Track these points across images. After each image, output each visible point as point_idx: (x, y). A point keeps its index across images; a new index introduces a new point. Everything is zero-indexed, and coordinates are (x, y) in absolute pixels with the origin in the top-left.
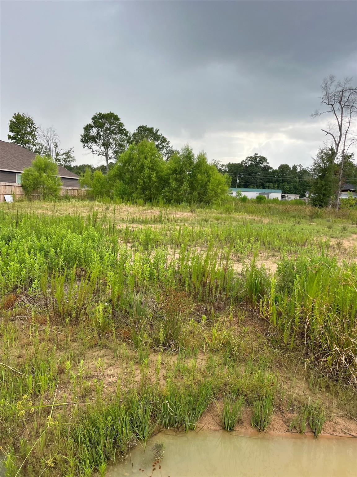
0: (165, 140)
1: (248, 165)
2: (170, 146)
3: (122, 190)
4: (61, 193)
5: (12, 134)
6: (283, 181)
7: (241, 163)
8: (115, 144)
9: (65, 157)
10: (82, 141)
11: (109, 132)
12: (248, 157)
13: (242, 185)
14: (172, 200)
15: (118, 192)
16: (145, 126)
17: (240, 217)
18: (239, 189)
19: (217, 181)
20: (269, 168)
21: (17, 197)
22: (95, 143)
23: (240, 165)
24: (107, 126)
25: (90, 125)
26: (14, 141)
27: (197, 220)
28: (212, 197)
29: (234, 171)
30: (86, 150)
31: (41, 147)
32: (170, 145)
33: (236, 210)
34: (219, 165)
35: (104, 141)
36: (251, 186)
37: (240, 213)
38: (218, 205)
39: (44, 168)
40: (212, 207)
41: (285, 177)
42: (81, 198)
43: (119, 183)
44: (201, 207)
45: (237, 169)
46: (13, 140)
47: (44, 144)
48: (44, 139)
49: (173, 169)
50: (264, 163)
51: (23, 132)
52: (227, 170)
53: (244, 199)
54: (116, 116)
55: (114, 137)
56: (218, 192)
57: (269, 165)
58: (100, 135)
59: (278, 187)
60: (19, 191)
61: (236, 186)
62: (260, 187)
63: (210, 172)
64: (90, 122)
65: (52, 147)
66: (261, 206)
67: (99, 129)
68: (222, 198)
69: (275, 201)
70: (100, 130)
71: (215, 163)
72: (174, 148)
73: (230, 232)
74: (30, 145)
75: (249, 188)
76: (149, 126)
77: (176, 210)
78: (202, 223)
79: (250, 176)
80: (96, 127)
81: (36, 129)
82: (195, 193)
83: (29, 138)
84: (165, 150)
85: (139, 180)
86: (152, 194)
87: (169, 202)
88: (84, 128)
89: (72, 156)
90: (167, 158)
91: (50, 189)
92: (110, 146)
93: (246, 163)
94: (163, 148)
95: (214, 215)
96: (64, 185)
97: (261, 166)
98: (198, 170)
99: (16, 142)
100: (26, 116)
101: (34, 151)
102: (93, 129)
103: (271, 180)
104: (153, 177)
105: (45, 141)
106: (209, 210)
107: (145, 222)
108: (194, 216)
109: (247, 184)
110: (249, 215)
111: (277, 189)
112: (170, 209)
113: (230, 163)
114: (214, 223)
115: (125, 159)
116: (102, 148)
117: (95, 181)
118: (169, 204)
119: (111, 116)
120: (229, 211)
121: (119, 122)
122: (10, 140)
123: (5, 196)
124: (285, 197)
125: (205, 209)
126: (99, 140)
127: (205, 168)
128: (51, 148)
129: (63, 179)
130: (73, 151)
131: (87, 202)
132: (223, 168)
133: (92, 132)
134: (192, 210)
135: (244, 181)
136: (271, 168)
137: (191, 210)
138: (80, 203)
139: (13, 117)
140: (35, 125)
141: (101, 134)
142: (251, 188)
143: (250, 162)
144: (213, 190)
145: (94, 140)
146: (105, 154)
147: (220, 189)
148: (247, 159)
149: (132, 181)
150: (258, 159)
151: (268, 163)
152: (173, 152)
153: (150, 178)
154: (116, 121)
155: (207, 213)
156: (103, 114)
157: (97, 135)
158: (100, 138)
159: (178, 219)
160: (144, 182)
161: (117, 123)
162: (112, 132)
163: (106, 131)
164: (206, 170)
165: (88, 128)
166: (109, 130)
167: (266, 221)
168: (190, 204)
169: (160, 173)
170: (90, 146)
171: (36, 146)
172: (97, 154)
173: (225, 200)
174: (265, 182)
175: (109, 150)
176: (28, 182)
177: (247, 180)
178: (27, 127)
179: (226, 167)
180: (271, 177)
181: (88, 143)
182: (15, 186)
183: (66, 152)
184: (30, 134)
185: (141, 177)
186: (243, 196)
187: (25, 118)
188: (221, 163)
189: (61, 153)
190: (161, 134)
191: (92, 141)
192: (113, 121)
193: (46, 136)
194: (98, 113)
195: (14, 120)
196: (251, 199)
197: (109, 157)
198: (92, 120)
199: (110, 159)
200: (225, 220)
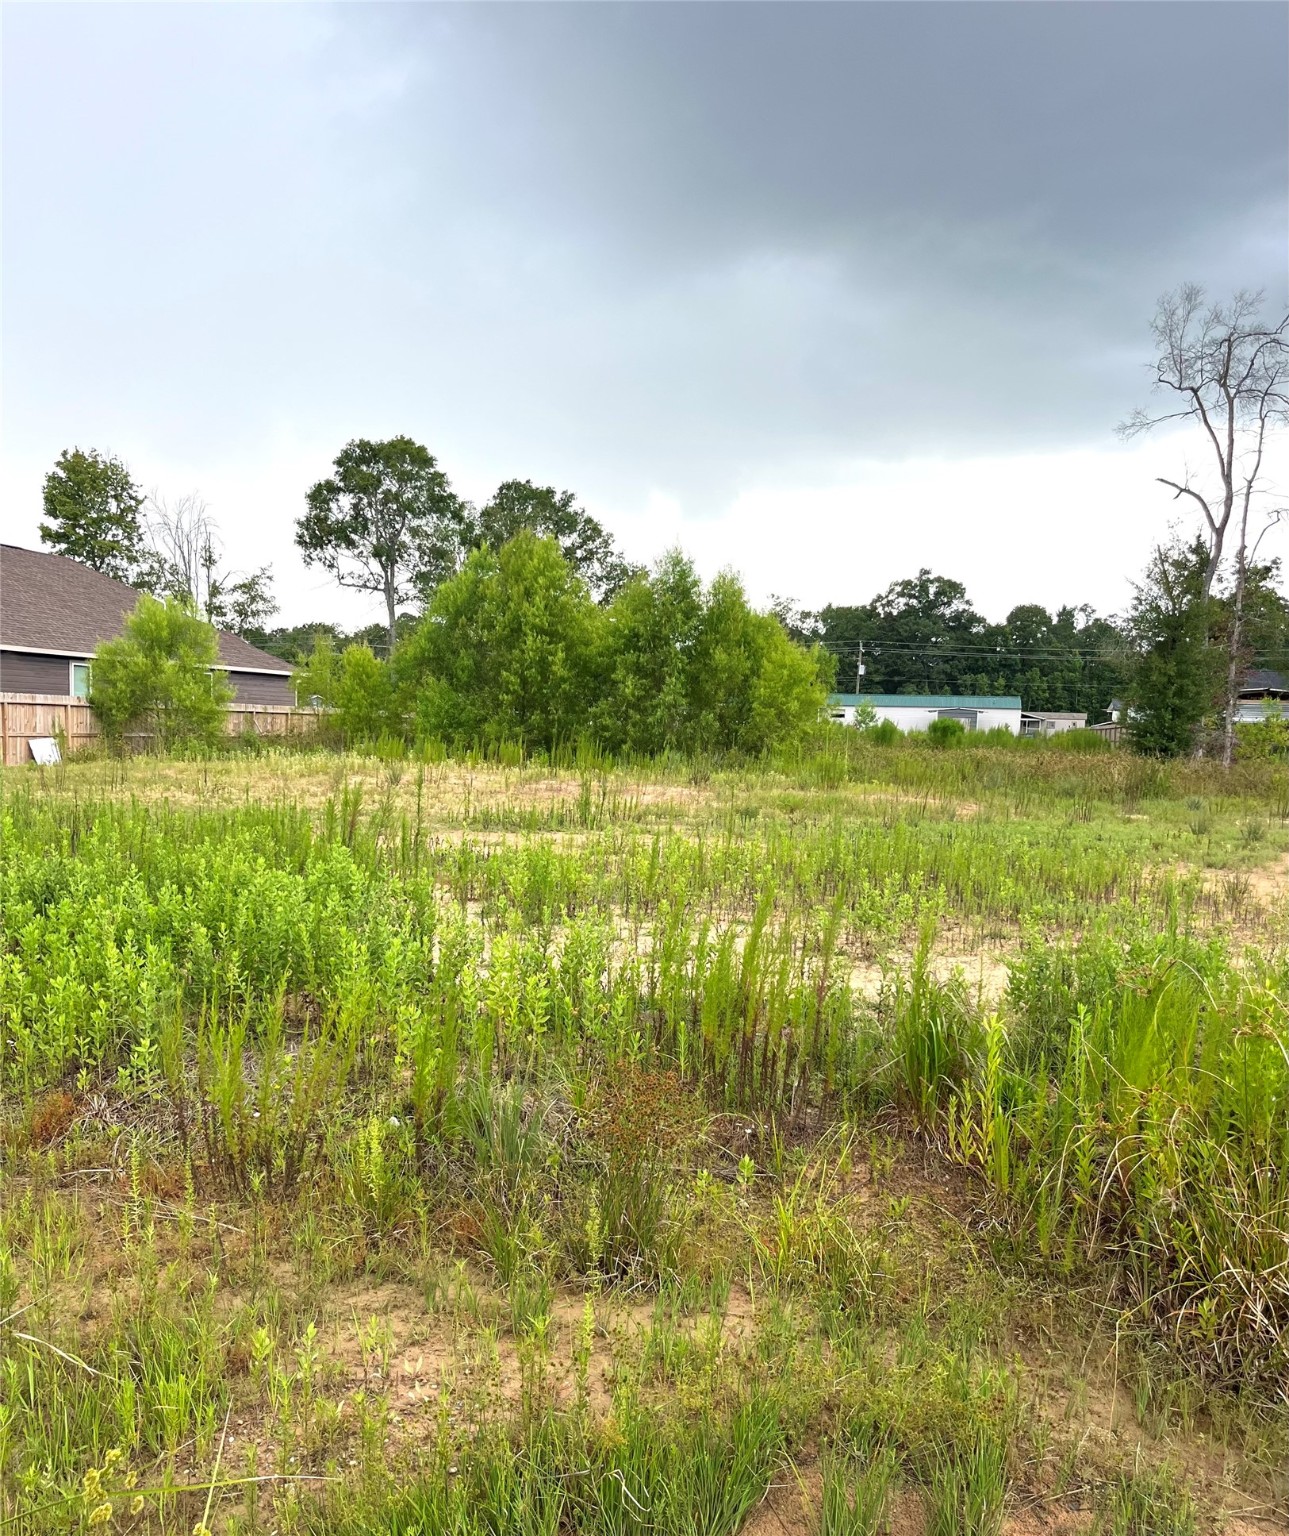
0: (597, 531)
1: (895, 613)
2: (616, 553)
3: (446, 712)
4: (230, 727)
5: (54, 524)
6: (1026, 666)
7: (871, 605)
8: (419, 547)
9: (241, 600)
10: (301, 541)
11: (395, 507)
12: (896, 584)
13: (878, 683)
14: (624, 742)
15: (433, 721)
16: (523, 482)
17: (872, 798)
18: (867, 699)
19: (785, 672)
20: (974, 619)
21: (74, 745)
22: (347, 548)
23: (870, 613)
24: (390, 484)
25: (328, 483)
26: (63, 546)
27: (715, 814)
28: (768, 727)
29: (846, 634)
31: (156, 566)
32: (612, 548)
33: (857, 774)
34: (790, 614)
35: (378, 539)
36: (911, 687)
37: (870, 783)
38: (791, 757)
39: (169, 639)
40: (768, 764)
41: (1031, 652)
42: (300, 743)
43: (433, 687)
44: (731, 767)
45: (856, 628)
46: (59, 543)
47: (166, 554)
48: (168, 538)
49: (626, 632)
50: (955, 602)
51: (95, 516)
52: (822, 630)
53: (885, 735)
54: (422, 449)
55: (415, 523)
56: (788, 709)
57: (972, 609)
58: (366, 519)
59: (1008, 687)
60: (80, 722)
61: (854, 688)
62: (941, 688)
63: (760, 641)
64: (329, 473)
65: (197, 564)
66: (947, 759)
67: (361, 499)
68: (805, 733)
69: (999, 736)
70: (365, 501)
71: (778, 609)
72: (630, 559)
73: (837, 853)
74: (118, 561)
75: (902, 693)
76: (539, 483)
77: (639, 779)
78: (732, 823)
79: (905, 651)
80: (351, 491)
81: (139, 502)
82: (708, 717)
83: (114, 536)
84: (596, 565)
85: (504, 673)
86: (550, 724)
87: (613, 749)
88: (309, 496)
89: (267, 594)
90: (606, 594)
91: (189, 712)
92: (401, 557)
93: (889, 603)
94: (588, 558)
95: (775, 792)
96: (238, 700)
97: (943, 615)
98: (717, 632)
99: (68, 551)
100: (104, 458)
101: (131, 580)
102: (341, 497)
103: (980, 663)
104: (553, 663)
105: (172, 545)
106: (758, 777)
107: (529, 823)
108: (706, 800)
109: (896, 679)
110: (906, 792)
111: (1004, 695)
112: (617, 776)
113: (830, 606)
114: (777, 821)
115: (455, 600)
116: (375, 565)
117: (347, 681)
118: (614, 756)
119: (404, 452)
120: (830, 779)
121: (432, 470)
122: (49, 544)
123: (33, 743)
124: (1035, 723)
125: (743, 772)
126: (363, 538)
127: (741, 625)
128: (193, 568)
129: (237, 677)
130: (270, 578)
131: (319, 759)
132: (805, 626)
133: (335, 510)
134: (699, 776)
135: (883, 670)
136: (981, 620)
137: (694, 778)
138: (296, 763)
139: (58, 464)
140: (135, 488)
141: (369, 516)
142: (910, 693)
143: (903, 600)
144: (770, 705)
145: (343, 534)
146: (382, 586)
147: (797, 699)
148: (891, 591)
149: (481, 678)
150: (932, 590)
151: (968, 602)
152: (624, 571)
153: (543, 665)
154: (421, 468)
155: (750, 787)
156: (373, 442)
157: (355, 518)
158: (365, 528)
159: (645, 814)
160: (524, 682)
161: (423, 473)
162: (408, 507)
163: (385, 502)
164: (745, 634)
165: (321, 495)
166: (397, 501)
167: (968, 809)
168: (689, 756)
169: (581, 649)
170: (329, 557)
171: (138, 562)
172: (353, 585)
173: (817, 740)
174: (959, 670)
175: (396, 569)
176: (110, 690)
177: (895, 663)
178: (107, 497)
179: (816, 621)
180: (983, 651)
181: (322, 548)
182: (66, 706)
183: (246, 581)
184: (118, 520)
185: (511, 663)
186: (880, 724)
187: (101, 466)
188: (798, 607)
189: (229, 584)
190: (580, 511)
191: (337, 539)
192: (409, 468)
193: (173, 526)
194: (357, 442)
195: (62, 474)
196: (911, 733)
197: (396, 596)
198: (335, 468)
199: (401, 601)
200: (818, 811)
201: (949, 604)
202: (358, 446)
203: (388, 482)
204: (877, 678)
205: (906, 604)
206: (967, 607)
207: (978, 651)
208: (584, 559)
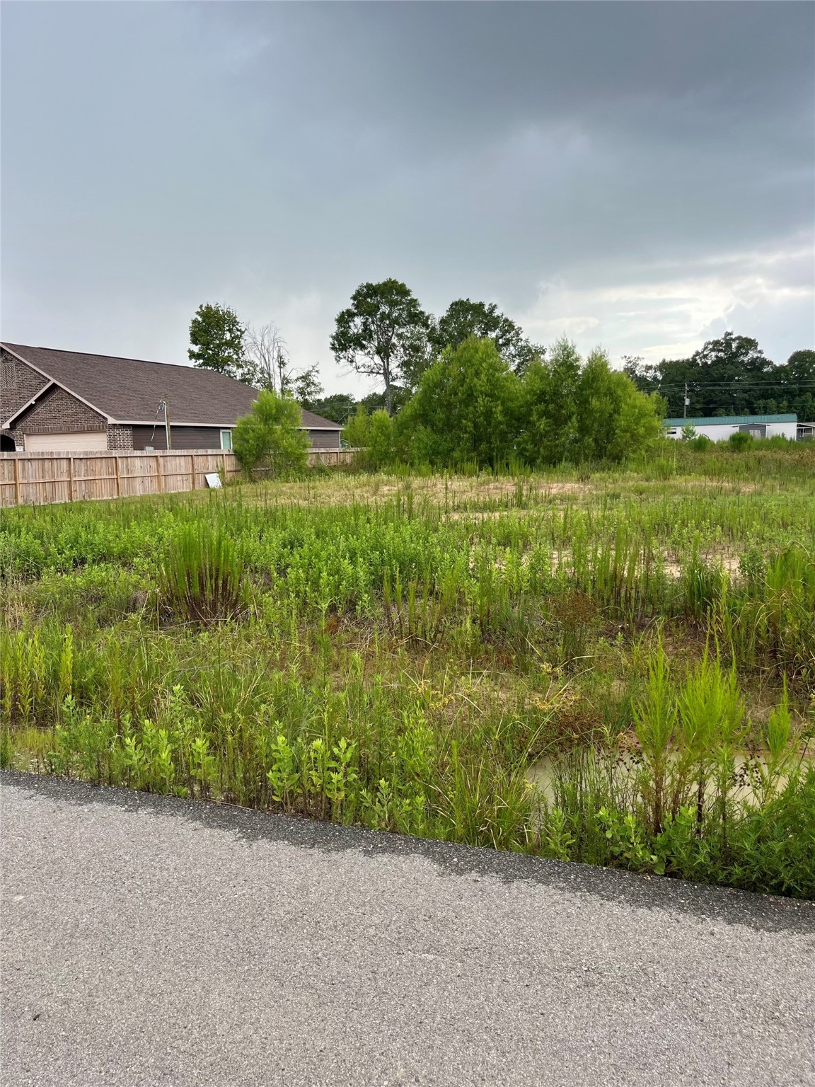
0: (511, 326)
1: (709, 362)
2: (524, 339)
3: (431, 446)
4: (309, 462)
5: (196, 349)
6: (802, 391)
7: (693, 358)
8: (403, 346)
9: (301, 386)
10: (333, 348)
11: (388, 322)
12: (709, 343)
13: (699, 409)
14: (538, 458)
15: (423, 452)
16: (465, 300)
17: (690, 485)
18: (691, 420)
19: (637, 410)
20: (765, 362)
21: (228, 476)
22: (361, 350)
23: (692, 363)
24: (385, 309)
25: (348, 311)
26: (201, 361)
27: (595, 498)
28: (626, 444)
29: (676, 379)
30: (343, 367)
31: (251, 368)
32: (522, 336)
33: (682, 470)
34: (638, 368)
35: (379, 343)
36: (722, 411)
37: (690, 475)
38: (641, 462)
40: (626, 467)
41: (806, 383)
42: (350, 470)
43: (423, 434)
44: (603, 470)
45: (683, 374)
46: (199, 359)
47: (257, 362)
48: (257, 352)
49: (538, 392)
50: (751, 352)
51: (218, 342)
52: (660, 378)
53: (701, 445)
54: (403, 285)
55: (400, 331)
56: (638, 433)
57: (763, 356)
58: (371, 331)
59: (790, 407)
60: (230, 464)
61: (683, 413)
62: (743, 409)
63: (619, 392)
64: (348, 304)
65: (274, 366)
66: (738, 458)
67: (367, 319)
68: (649, 446)
69: (778, 442)
70: (370, 320)
71: (629, 365)
72: (533, 343)
73: (665, 514)
74: (230, 367)
75: (716, 415)
76: (474, 300)
77: (548, 480)
78: (606, 501)
79: (717, 388)
80: (361, 315)
81: (242, 333)
82: (589, 440)
83: (229, 353)
84: (512, 348)
85: (464, 421)
86: (492, 449)
87: (530, 463)
88: (337, 320)
89: (316, 381)
90: (518, 365)
91: (287, 455)
92: (393, 352)
93: (705, 356)
94: (507, 344)
95: (631, 483)
96: (315, 446)
97: (743, 361)
98: (592, 388)
99: (204, 364)
100: (223, 308)
101: (238, 378)
102: (356, 319)
103: (770, 392)
104: (496, 413)
105: (259, 355)
106: (620, 474)
107: (489, 507)
108: (589, 490)
109: (712, 406)
110: (711, 480)
111: (787, 412)
112: (534, 478)
113: (664, 361)
114: (632, 499)
115: (433, 380)
116: (377, 359)
117: (374, 430)
118: (531, 467)
119: (392, 288)
120: (665, 474)
121: (409, 298)
122: (193, 360)
123: (207, 476)
124: (809, 430)
125: (610, 472)
126: (370, 343)
127: (607, 383)
128: (272, 368)
129: (313, 432)
130: (317, 371)
132: (648, 375)
133: (353, 327)
134: (584, 476)
135: (702, 400)
136: (770, 363)
137: (581, 477)
138: (351, 481)
139: (198, 313)
140: (240, 324)
141: (373, 329)
142: (721, 416)
143: (713, 354)
144: (626, 431)
145: (358, 342)
146: (382, 371)
147: (644, 426)
148: (705, 348)
149: (449, 426)
150: (734, 345)
151: (760, 352)
152: (530, 350)
153: (488, 414)
154: (402, 298)
155: (615, 481)
156: (374, 284)
157: (364, 331)
158: (371, 336)
159: (554, 499)
160: (476, 426)
161: (404, 300)
162: (396, 322)
163: (382, 320)
164: (609, 389)
165: (344, 319)
166: (389, 318)
167: (748, 488)
168: (577, 464)
169: (510, 404)
170: (350, 356)
171: (243, 367)
172: (365, 372)
173: (657, 450)
174: (755, 397)
175: (390, 360)
176: (245, 445)
177: (710, 395)
178: (224, 331)
179: (655, 372)
180: (771, 384)
181: (346, 351)
182: (223, 455)
183: (304, 374)
184: (230, 344)
185: (467, 415)
186: (697, 437)
187: (221, 313)
188: (643, 363)
189: (293, 376)
190: (500, 315)
191: (354, 345)
192: (396, 297)
193: (259, 343)
194: (365, 284)
195: (200, 319)
196: (719, 442)
197: (390, 377)
198: (352, 301)
199: (393, 380)
200: (657, 493)
201: (747, 353)
202: (365, 287)
203: (383, 308)
204: (698, 406)
205: (717, 356)
206: (759, 355)
207: (768, 384)
208: (504, 345)
